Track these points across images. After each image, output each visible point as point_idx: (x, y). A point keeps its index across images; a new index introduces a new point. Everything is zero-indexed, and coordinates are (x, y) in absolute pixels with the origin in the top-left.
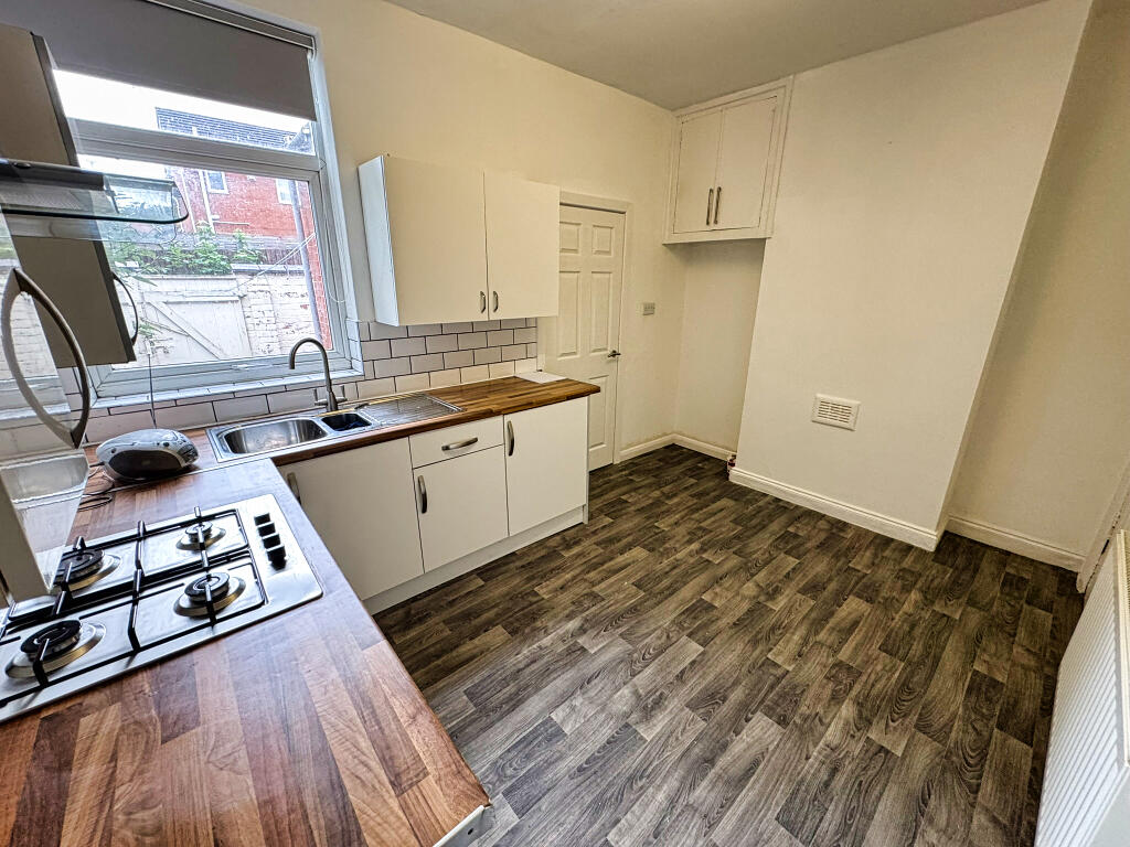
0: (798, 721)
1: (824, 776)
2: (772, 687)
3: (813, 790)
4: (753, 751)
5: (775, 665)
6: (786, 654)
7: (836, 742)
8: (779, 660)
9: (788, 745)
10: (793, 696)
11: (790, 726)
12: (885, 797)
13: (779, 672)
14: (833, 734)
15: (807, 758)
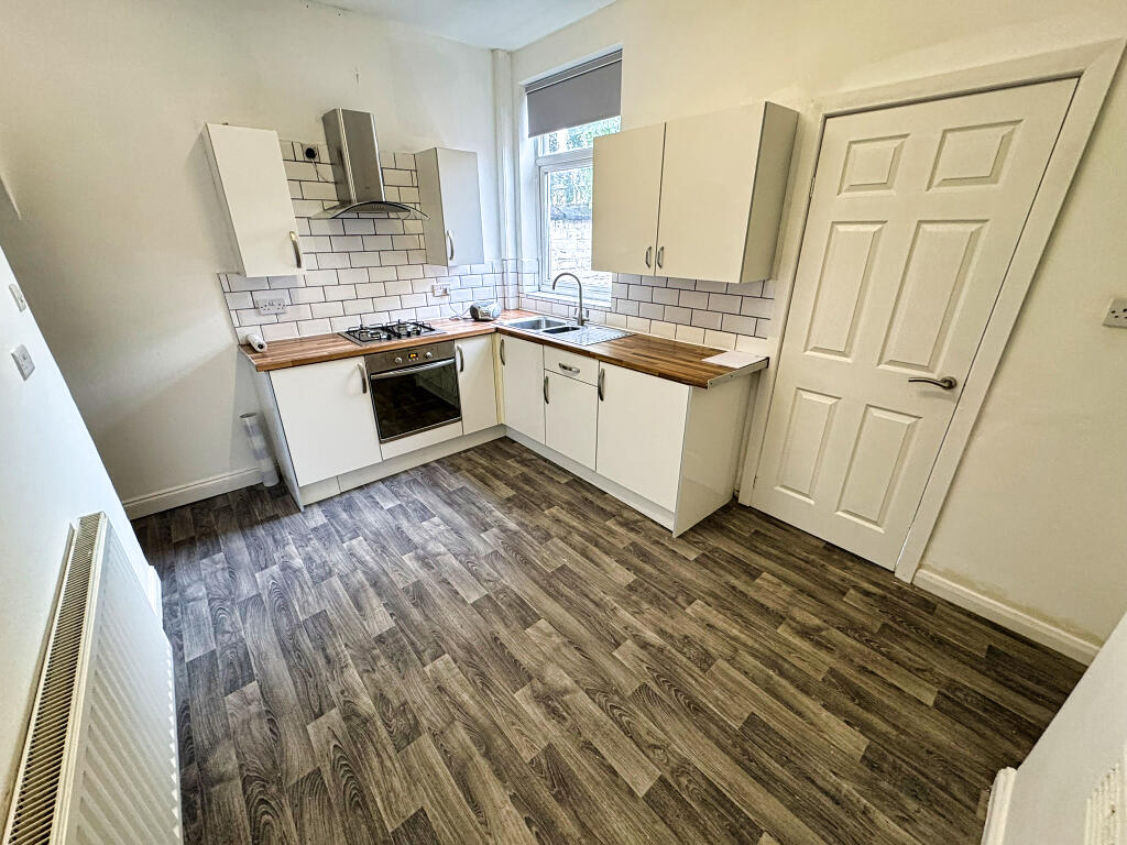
0: (376, 652)
1: (330, 651)
2: (412, 644)
3: (326, 639)
4: (368, 611)
5: (435, 657)
6: (445, 674)
7: (346, 674)
8: (439, 663)
9: (361, 635)
10: (399, 657)
11: (373, 642)
12: (293, 688)
13: (426, 656)
14: (353, 675)
15: (346, 645)
